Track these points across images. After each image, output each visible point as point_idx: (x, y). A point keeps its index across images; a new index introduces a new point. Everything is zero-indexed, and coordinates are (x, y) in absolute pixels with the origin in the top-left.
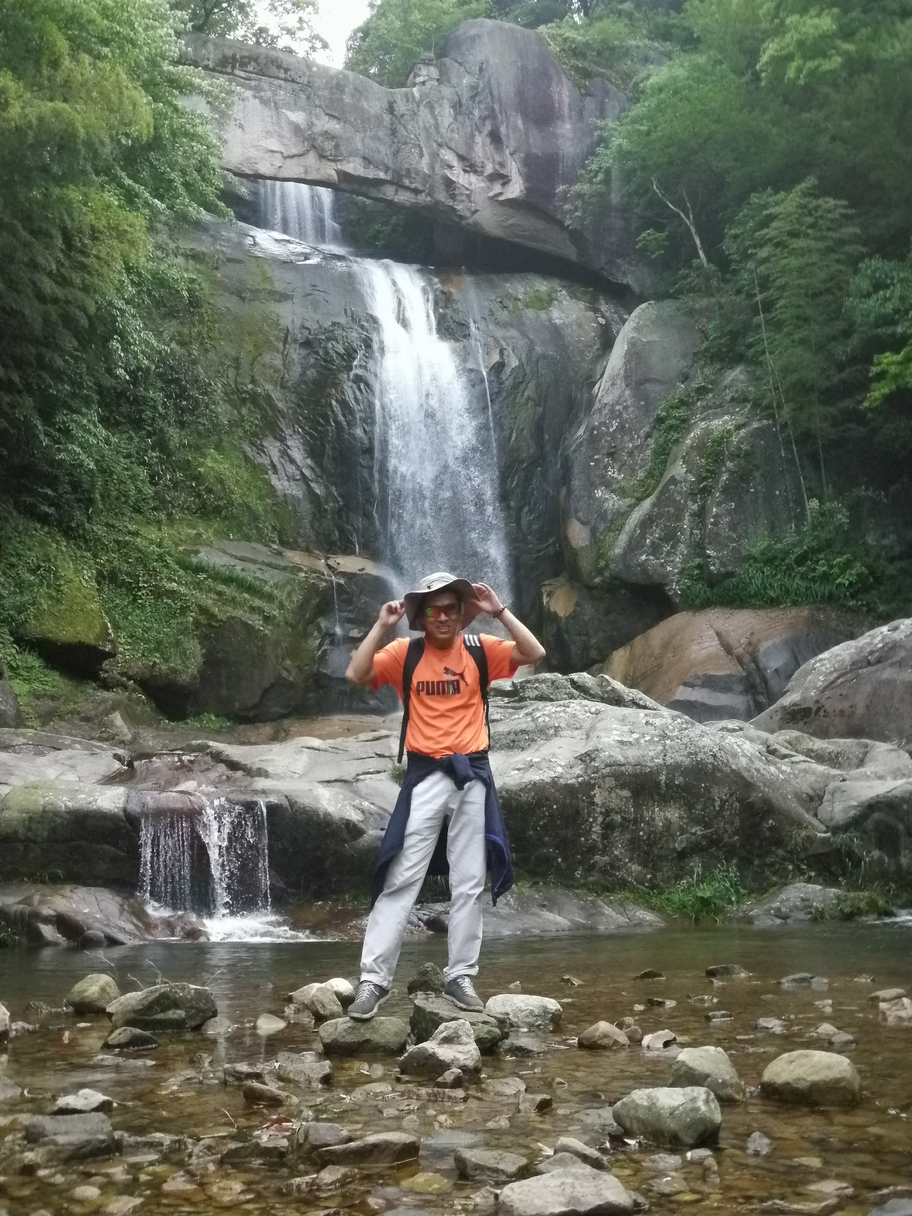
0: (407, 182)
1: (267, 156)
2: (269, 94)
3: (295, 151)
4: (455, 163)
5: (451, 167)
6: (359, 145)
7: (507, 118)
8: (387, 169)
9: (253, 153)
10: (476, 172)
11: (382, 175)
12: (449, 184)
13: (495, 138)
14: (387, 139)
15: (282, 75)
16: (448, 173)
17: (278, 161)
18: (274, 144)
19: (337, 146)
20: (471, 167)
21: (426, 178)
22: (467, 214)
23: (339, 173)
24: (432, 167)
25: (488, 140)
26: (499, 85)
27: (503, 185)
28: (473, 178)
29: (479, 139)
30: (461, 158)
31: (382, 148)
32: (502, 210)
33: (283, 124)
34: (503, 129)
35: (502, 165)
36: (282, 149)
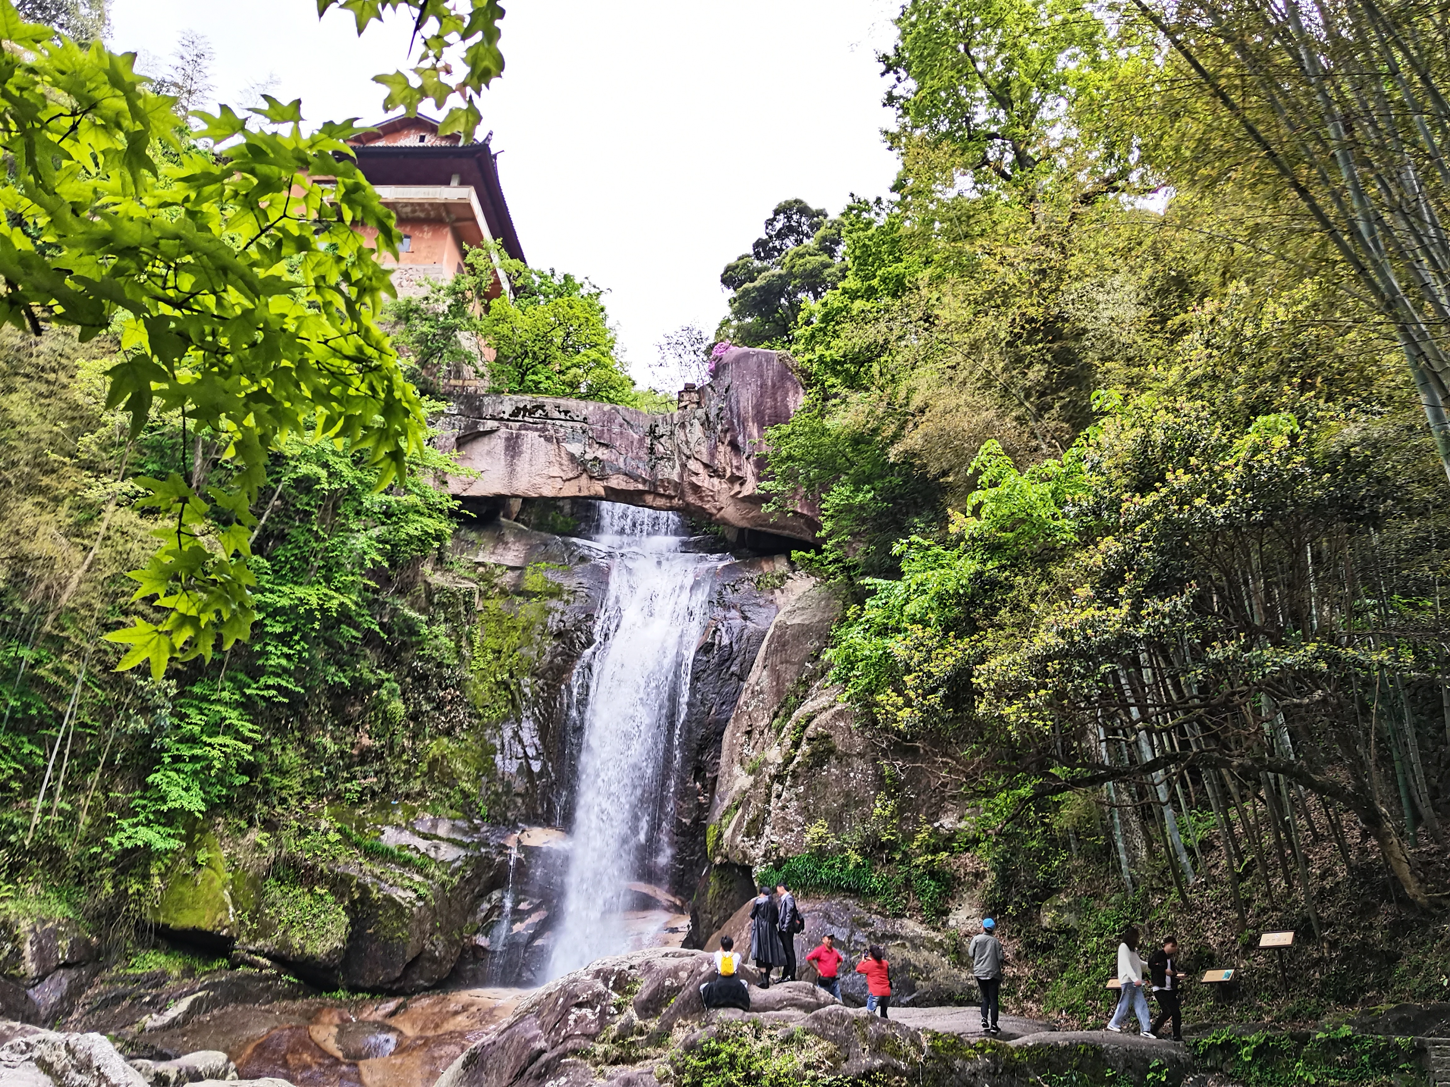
0: (661, 491)
1: (549, 481)
2: (552, 432)
3: (571, 475)
4: (701, 470)
5: (697, 474)
6: (622, 465)
7: (745, 429)
8: (644, 481)
9: (538, 480)
10: (719, 476)
11: (641, 487)
12: (696, 489)
13: (734, 446)
14: (646, 458)
15: (563, 416)
16: (694, 479)
17: (559, 484)
18: (555, 471)
19: (603, 468)
20: (715, 472)
21: (677, 486)
22: (714, 511)
23: (606, 488)
24: (681, 476)
25: (729, 449)
26: (738, 402)
27: (742, 484)
28: (716, 481)
29: (721, 448)
30: (706, 466)
31: (641, 465)
32: (743, 505)
33: (563, 454)
34: (740, 439)
35: (738, 468)
36: (562, 474)
